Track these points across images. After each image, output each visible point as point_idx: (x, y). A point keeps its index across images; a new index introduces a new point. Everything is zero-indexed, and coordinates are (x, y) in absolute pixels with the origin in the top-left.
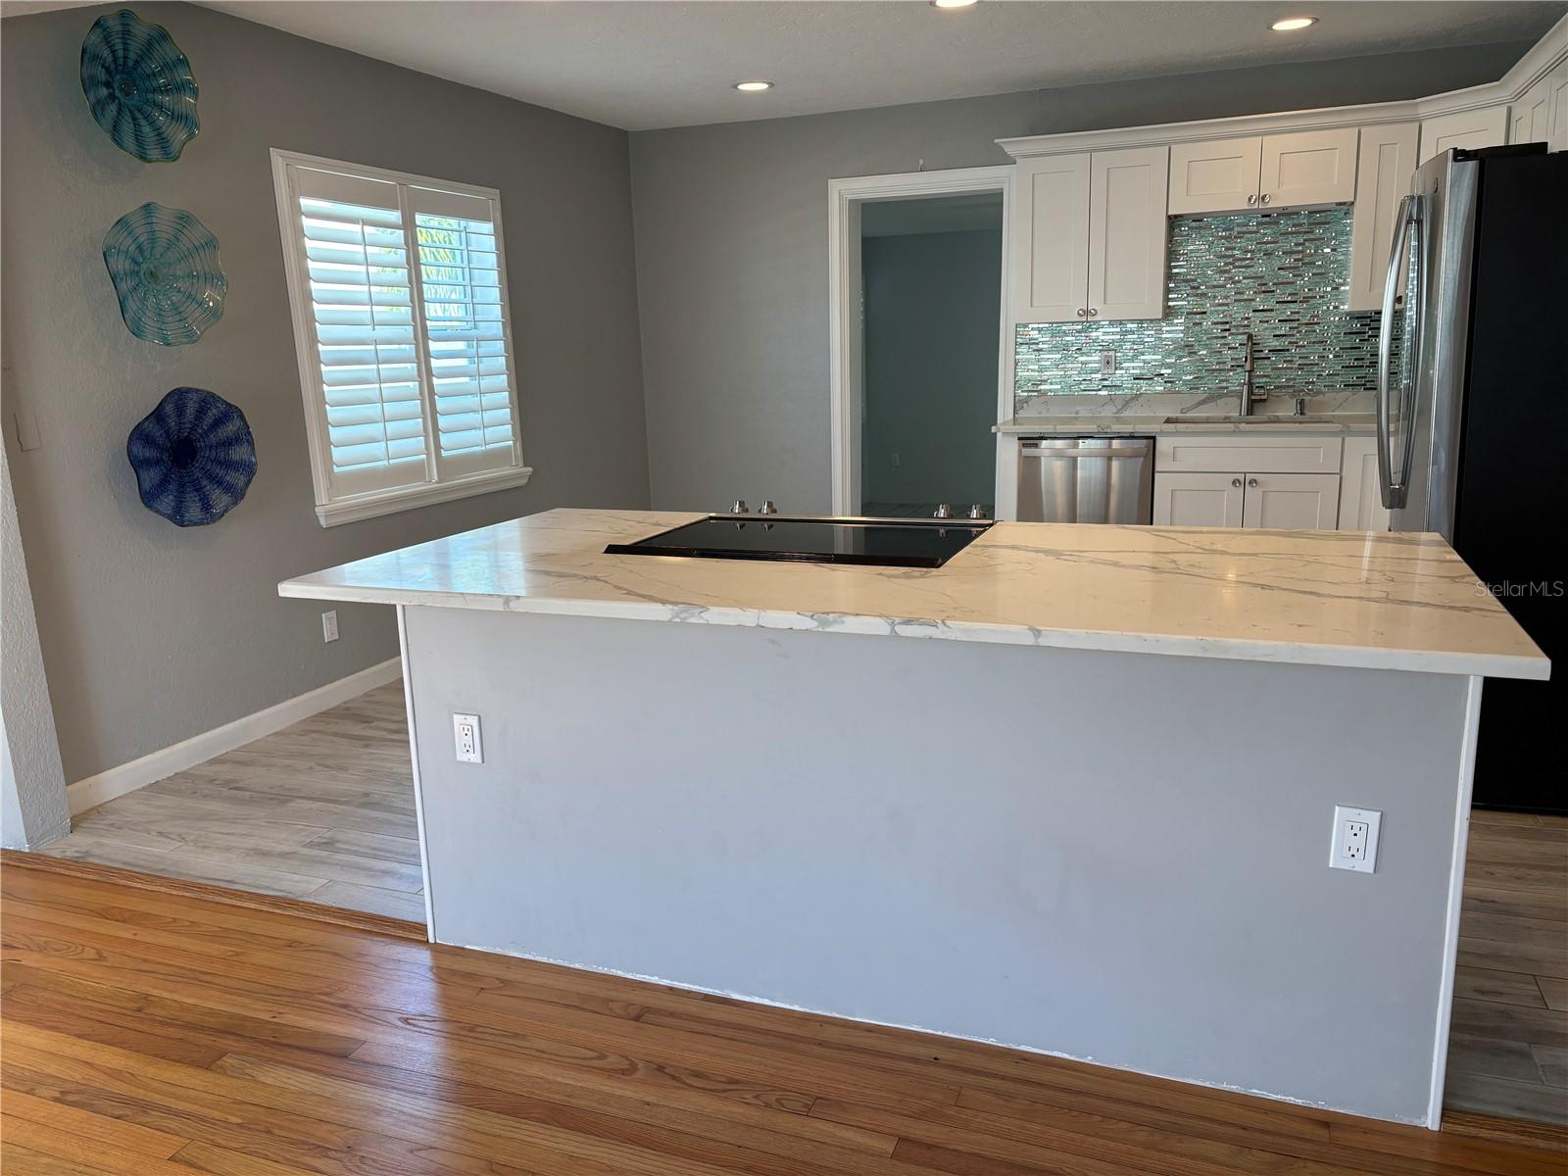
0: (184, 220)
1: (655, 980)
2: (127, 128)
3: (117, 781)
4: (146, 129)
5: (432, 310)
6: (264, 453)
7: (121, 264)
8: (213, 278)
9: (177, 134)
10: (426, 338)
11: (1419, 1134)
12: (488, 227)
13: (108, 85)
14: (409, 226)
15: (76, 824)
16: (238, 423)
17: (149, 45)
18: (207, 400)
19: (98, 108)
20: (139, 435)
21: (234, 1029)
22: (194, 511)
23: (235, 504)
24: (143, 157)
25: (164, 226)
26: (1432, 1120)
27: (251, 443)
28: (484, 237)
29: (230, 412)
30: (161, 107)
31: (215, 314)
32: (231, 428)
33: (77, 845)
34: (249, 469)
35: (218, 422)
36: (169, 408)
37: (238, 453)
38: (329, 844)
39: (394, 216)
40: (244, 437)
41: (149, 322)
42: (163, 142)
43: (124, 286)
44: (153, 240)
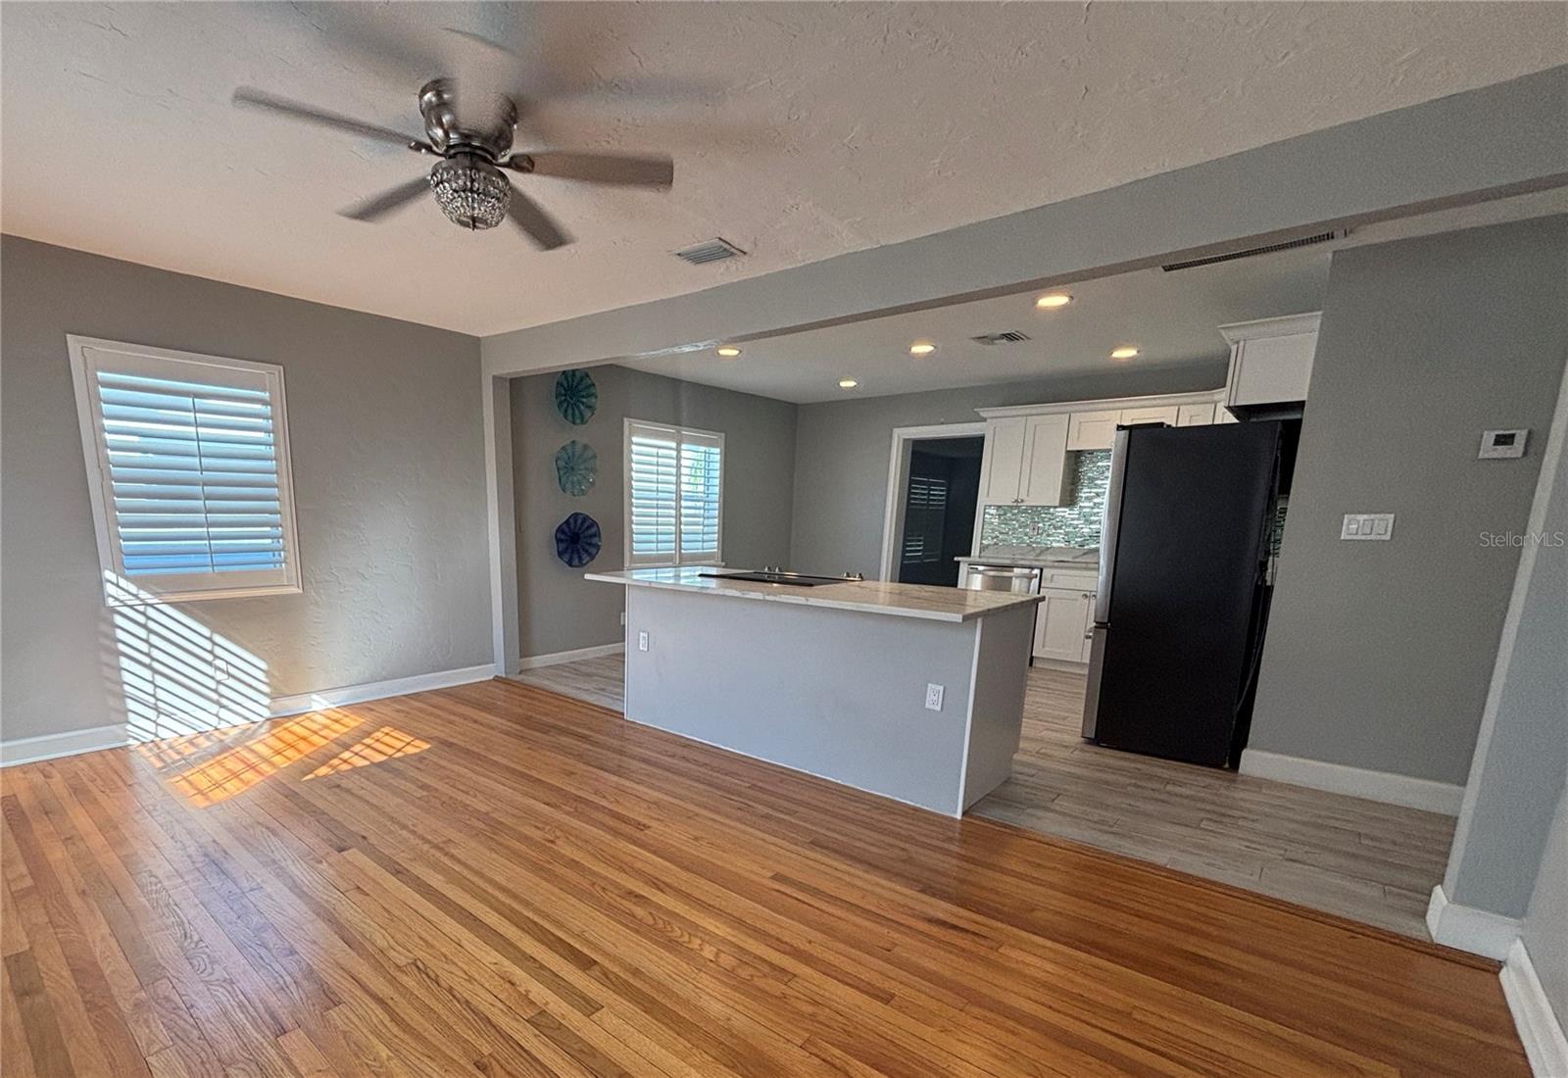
0: (586, 447)
1: (695, 739)
2: (570, 412)
3: (537, 661)
4: (577, 412)
5: (684, 487)
6: (604, 542)
7: (561, 463)
8: (593, 470)
9: (587, 413)
10: (681, 499)
11: (954, 820)
12: (718, 450)
13: (565, 395)
14: (678, 449)
15: (520, 673)
16: (596, 528)
17: (582, 379)
18: (586, 518)
19: (560, 405)
20: (560, 530)
21: (554, 727)
22: (576, 562)
23: (591, 560)
24: (574, 423)
25: (578, 448)
26: (959, 816)
27: (600, 537)
28: (716, 454)
29: (594, 524)
30: (583, 403)
31: (592, 484)
32: (594, 530)
33: (519, 678)
34: (598, 547)
35: (588, 528)
36: (571, 520)
37: (595, 540)
38: (603, 690)
39: (673, 444)
40: (597, 534)
41: (568, 486)
42: (582, 416)
43: (562, 473)
44: (574, 455)
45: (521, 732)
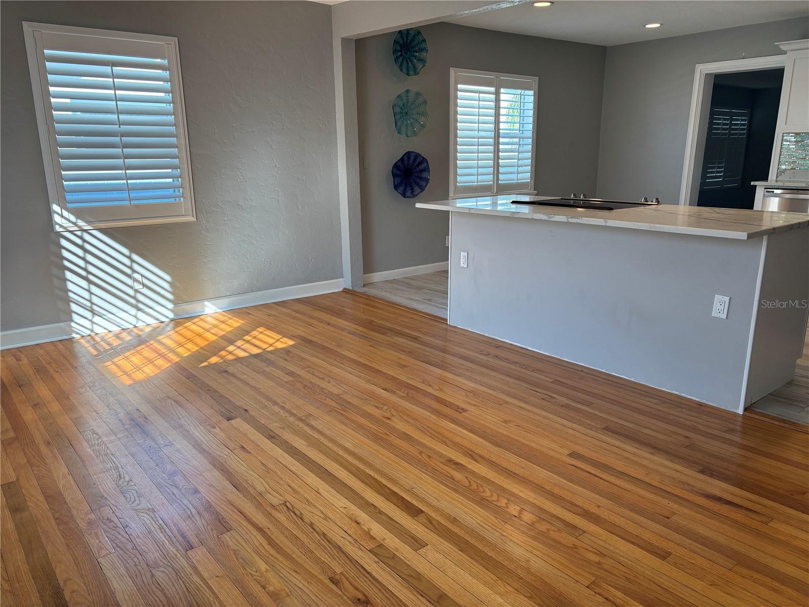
0: (418, 94)
2: (405, 64)
3: (378, 276)
4: (410, 65)
5: (502, 126)
6: (433, 176)
7: (398, 110)
8: (423, 114)
9: (419, 65)
10: (499, 137)
11: (736, 415)
12: (531, 93)
13: (401, 51)
14: (497, 94)
15: (364, 286)
16: (426, 164)
17: (414, 37)
18: (417, 155)
19: (396, 60)
20: (396, 166)
22: (409, 193)
23: (422, 192)
24: (408, 74)
25: (411, 96)
26: (740, 411)
27: (429, 171)
28: (529, 96)
29: (424, 160)
30: (415, 57)
31: (423, 126)
32: (424, 165)
33: (365, 290)
34: (427, 181)
35: (420, 163)
36: (405, 158)
37: (424, 175)
39: (492, 89)
40: (427, 169)
41: (403, 129)
42: (415, 68)
43: (397, 117)
44: (408, 102)
45: (365, 333)
